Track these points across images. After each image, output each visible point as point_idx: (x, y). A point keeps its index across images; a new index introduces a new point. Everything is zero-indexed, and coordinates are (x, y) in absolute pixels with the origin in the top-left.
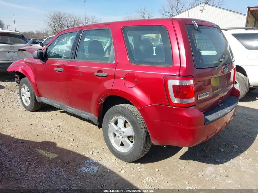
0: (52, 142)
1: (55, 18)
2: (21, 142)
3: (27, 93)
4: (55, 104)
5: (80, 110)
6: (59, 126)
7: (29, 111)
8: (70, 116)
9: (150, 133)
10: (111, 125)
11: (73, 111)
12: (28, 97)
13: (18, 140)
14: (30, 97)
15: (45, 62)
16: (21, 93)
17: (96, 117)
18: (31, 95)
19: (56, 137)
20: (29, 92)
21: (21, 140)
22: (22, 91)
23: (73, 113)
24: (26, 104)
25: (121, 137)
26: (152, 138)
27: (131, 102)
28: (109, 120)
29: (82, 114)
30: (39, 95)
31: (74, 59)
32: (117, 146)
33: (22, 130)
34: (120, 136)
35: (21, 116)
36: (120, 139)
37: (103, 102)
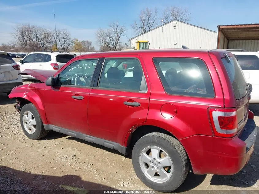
0: (75, 176)
1: (23, 31)
2: (41, 178)
3: (31, 120)
4: (69, 132)
5: (102, 139)
6: (74, 156)
7: (33, 139)
8: (80, 143)
9: (192, 163)
10: (143, 155)
11: (93, 139)
12: (32, 125)
13: (36, 176)
14: (35, 124)
15: (59, 89)
16: (23, 120)
17: (124, 147)
18: (37, 122)
19: (77, 169)
20: (34, 120)
21: (39, 175)
22: (24, 118)
23: (93, 142)
24: (29, 132)
25: (156, 168)
26: (195, 168)
27: (170, 132)
28: (141, 150)
29: (105, 143)
30: (48, 123)
31: (96, 88)
32: (150, 177)
33: (35, 164)
34: (154, 166)
35: (26, 146)
36: (155, 170)
37: (133, 131)
